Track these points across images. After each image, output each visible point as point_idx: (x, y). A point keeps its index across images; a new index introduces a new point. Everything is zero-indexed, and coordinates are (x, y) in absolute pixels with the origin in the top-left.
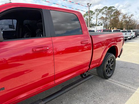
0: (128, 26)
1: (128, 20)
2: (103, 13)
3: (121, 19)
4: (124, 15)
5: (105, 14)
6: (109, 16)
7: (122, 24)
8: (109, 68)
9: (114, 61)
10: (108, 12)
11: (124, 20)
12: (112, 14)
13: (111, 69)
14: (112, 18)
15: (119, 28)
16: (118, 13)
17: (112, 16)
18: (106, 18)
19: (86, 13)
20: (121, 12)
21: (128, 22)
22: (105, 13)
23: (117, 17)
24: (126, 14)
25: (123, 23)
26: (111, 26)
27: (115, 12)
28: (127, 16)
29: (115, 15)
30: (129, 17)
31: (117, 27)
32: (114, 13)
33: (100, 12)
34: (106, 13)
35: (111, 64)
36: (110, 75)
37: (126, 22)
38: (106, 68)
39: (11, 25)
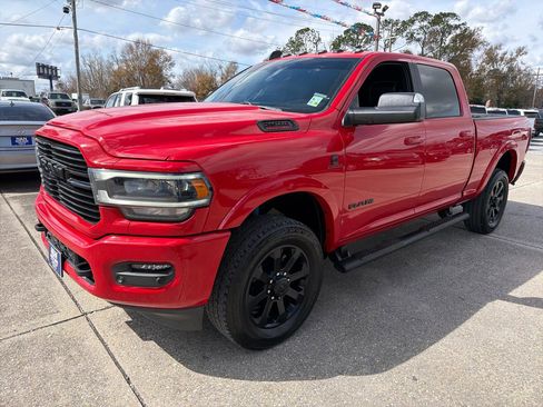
0: (501, 92)
1: (504, 68)
2: (411, 38)
3: (479, 62)
4: (491, 49)
5: (418, 40)
6: (432, 49)
7: (480, 85)
10: (431, 33)
11: (489, 67)
12: (447, 43)
16: (467, 40)
17: (444, 50)
19: (346, 32)
20: (482, 39)
21: (504, 77)
22: (418, 37)
23: (465, 57)
24: (499, 47)
25: (483, 80)
27: (457, 36)
28: (500, 52)
29: (457, 49)
30: (508, 56)
32: (454, 40)
33: (399, 31)
34: (422, 36)
35: (499, 196)
36: (493, 225)
37: (496, 77)
38: (488, 206)
39: (44, 66)
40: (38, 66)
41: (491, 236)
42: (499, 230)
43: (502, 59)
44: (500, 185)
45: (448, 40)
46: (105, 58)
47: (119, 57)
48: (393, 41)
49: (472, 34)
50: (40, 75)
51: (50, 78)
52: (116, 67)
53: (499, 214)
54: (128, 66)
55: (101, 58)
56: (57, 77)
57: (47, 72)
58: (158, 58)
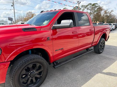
0: (108, 20)
1: (108, 15)
2: (88, 9)
3: (103, 14)
4: (105, 11)
5: (89, 9)
6: (92, 11)
7: (103, 19)
8: (101, 47)
9: (104, 43)
10: (92, 8)
11: (105, 15)
12: (96, 10)
13: (102, 48)
14: (95, 13)
15: (101, 21)
16: (100, 9)
17: (95, 11)
18: (90, 13)
19: (74, 8)
20: (103, 8)
21: (109, 17)
23: (100, 13)
24: (107, 10)
25: (104, 17)
26: (95, 20)
29: (98, 11)
30: (109, 12)
31: (100, 20)
32: (97, 9)
33: (85, 8)
34: (90, 8)
35: (103, 44)
36: (102, 51)
37: (107, 17)
38: (100, 47)
39: (10, 18)
40: (9, 18)
41: (101, 54)
42: (103, 53)
43: (108, 13)
44: (103, 42)
45: (96, 9)
46: (23, 16)
47: (25, 15)
48: (84, 10)
49: (101, 8)
50: (9, 20)
51: (11, 20)
52: (25, 18)
53: (103, 49)
54: (27, 17)
55: (22, 16)
56: (13, 20)
57: (10, 19)
58: (33, 15)
